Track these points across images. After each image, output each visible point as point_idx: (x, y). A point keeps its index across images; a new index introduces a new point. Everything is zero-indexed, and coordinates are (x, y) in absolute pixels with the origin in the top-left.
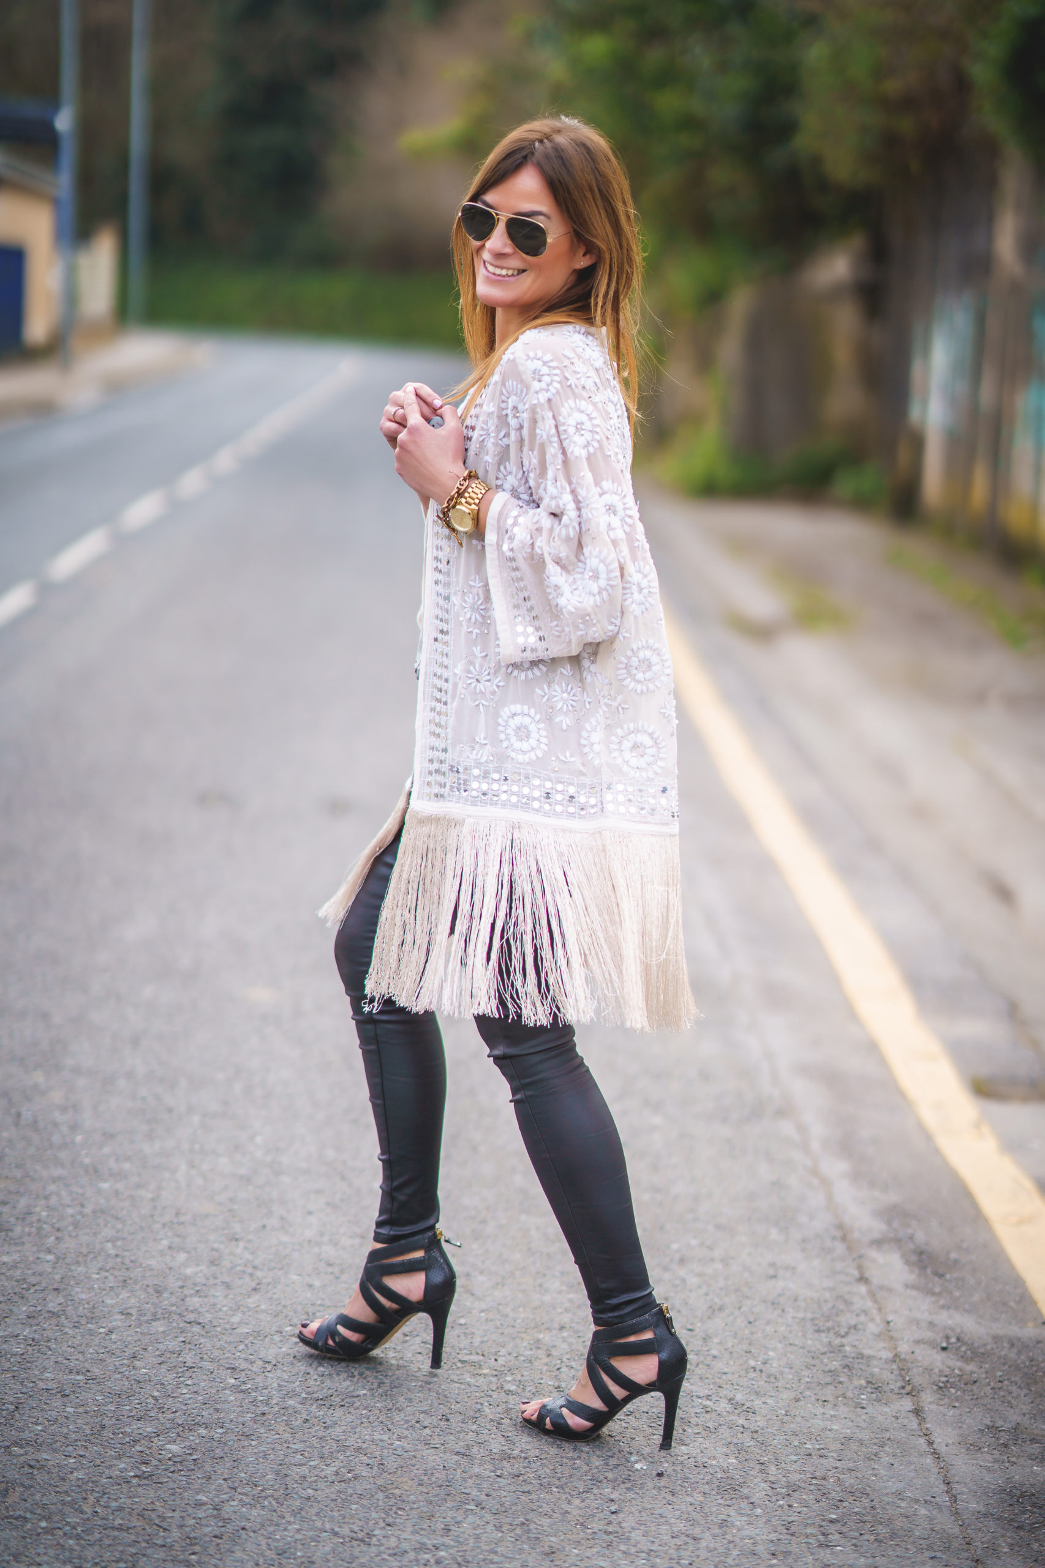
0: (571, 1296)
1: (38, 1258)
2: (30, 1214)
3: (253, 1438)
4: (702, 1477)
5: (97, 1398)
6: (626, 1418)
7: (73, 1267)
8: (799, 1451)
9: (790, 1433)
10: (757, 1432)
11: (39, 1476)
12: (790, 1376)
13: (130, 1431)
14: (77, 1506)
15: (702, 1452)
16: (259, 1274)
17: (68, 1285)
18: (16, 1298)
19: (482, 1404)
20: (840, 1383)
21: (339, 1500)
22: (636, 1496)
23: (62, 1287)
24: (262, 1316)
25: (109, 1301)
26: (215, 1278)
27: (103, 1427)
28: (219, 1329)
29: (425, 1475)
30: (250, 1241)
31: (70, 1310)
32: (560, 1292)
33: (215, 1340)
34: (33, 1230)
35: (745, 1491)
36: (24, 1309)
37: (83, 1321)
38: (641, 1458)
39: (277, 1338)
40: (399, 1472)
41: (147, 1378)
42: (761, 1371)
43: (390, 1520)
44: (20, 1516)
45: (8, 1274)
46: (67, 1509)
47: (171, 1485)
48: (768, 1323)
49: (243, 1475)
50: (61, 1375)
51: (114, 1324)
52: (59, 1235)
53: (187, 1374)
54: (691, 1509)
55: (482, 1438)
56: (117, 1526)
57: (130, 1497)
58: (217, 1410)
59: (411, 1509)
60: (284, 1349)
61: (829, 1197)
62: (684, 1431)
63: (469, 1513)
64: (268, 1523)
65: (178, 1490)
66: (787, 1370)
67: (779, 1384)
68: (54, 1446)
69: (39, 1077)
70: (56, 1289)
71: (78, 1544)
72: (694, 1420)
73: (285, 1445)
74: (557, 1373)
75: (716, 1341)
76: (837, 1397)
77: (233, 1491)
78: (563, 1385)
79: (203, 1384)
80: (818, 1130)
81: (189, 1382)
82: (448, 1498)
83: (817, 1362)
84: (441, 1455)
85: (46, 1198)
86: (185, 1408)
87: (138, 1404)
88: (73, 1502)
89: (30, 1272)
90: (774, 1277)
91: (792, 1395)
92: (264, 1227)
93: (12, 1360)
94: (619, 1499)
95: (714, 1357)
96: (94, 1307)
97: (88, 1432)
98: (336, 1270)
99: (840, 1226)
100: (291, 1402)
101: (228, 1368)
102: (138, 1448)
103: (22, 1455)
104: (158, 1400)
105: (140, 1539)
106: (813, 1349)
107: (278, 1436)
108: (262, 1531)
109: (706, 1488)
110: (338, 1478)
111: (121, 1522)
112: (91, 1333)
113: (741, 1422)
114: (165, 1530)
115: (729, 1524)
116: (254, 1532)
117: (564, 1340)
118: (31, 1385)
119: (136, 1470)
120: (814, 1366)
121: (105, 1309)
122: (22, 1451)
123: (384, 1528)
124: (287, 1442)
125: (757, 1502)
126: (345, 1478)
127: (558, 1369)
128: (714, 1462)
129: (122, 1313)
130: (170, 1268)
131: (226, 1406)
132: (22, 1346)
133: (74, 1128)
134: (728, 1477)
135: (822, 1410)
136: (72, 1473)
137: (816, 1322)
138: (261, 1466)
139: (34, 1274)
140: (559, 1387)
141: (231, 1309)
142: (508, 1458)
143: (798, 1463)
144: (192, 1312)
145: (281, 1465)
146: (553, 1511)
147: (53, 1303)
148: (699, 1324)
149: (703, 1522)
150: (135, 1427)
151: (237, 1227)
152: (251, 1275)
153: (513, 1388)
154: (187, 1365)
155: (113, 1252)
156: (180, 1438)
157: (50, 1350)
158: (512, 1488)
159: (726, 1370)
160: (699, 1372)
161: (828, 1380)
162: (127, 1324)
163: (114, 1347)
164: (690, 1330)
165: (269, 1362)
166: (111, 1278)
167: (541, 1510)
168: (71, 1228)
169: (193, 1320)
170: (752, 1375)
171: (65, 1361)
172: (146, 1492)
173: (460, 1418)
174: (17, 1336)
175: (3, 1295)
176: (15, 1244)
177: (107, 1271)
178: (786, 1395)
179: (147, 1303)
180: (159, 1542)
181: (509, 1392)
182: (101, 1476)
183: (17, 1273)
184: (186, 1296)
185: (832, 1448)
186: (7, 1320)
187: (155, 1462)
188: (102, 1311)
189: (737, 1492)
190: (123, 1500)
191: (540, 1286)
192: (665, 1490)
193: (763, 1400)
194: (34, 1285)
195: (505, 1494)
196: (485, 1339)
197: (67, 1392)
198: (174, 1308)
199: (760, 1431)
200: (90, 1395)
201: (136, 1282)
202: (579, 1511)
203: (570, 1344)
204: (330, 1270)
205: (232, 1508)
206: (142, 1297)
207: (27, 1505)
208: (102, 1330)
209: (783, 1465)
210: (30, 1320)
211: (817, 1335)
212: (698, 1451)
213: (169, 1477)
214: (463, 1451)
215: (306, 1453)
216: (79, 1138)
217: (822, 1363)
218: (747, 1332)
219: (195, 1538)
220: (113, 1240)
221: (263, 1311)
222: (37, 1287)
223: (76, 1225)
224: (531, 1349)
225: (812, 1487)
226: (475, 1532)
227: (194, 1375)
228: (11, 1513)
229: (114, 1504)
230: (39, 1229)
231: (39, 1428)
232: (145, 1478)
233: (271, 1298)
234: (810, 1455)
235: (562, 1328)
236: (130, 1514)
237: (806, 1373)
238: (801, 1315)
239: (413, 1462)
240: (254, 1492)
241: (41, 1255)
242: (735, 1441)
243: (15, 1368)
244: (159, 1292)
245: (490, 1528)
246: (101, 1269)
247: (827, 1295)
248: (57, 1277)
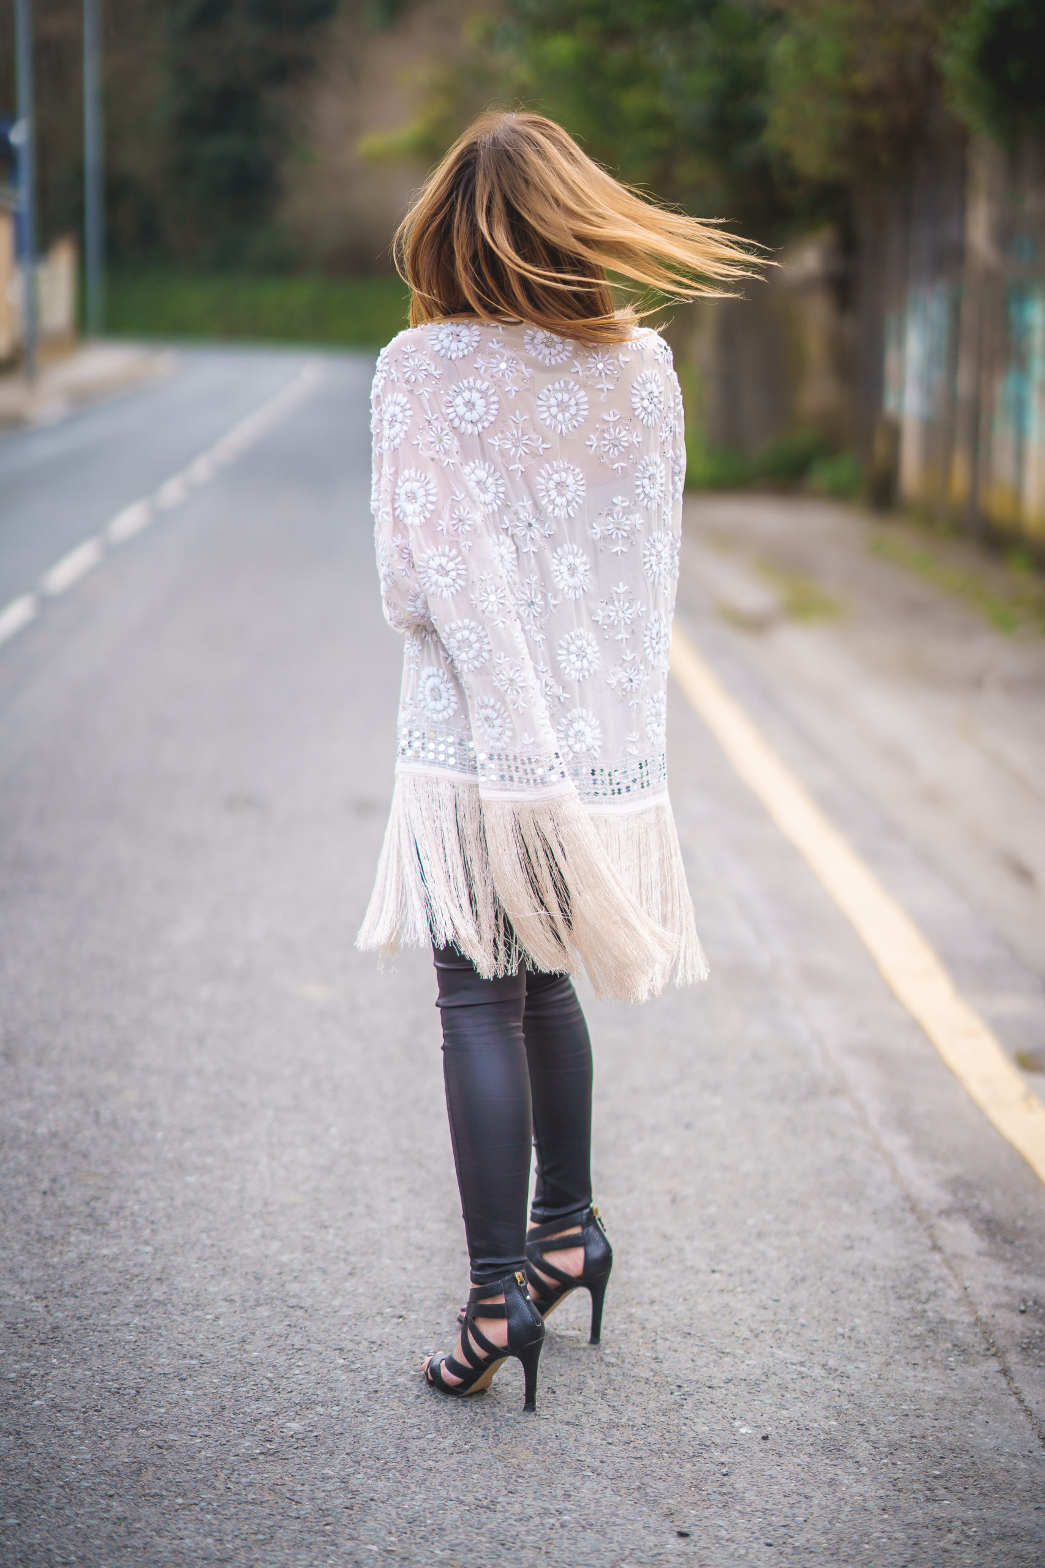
0: (657, 1272)
1: (137, 1250)
2: (123, 1208)
3: (369, 1414)
4: (806, 1439)
5: (214, 1381)
6: (725, 1385)
7: (172, 1258)
8: (896, 1412)
9: (885, 1395)
10: (853, 1395)
11: (170, 1457)
12: (878, 1342)
13: (250, 1411)
14: (209, 1483)
15: (803, 1416)
16: (352, 1259)
17: (169, 1274)
18: (121, 1289)
19: (585, 1376)
20: (927, 1346)
21: (460, 1471)
22: (744, 1459)
23: (164, 1276)
24: (361, 1299)
25: (211, 1289)
26: (311, 1264)
27: (223, 1408)
28: (321, 1312)
29: (539, 1444)
30: (339, 1228)
31: (175, 1299)
32: (646, 1268)
33: (320, 1323)
34: (129, 1223)
35: (849, 1451)
36: (131, 1298)
37: (189, 1308)
38: (744, 1423)
39: (378, 1319)
40: (514, 1443)
41: (259, 1361)
42: (850, 1338)
43: (510, 1487)
44: (156, 1494)
45: (111, 1265)
46: (200, 1486)
47: (297, 1461)
48: (851, 1291)
49: (364, 1449)
50: (175, 1360)
51: (219, 1310)
52: (154, 1227)
53: (297, 1356)
54: (799, 1469)
55: (589, 1408)
56: (250, 1501)
57: (259, 1473)
58: (331, 1389)
59: (530, 1476)
60: (387, 1330)
61: (894, 1171)
62: (783, 1396)
63: (586, 1479)
64: (395, 1493)
65: (304, 1465)
66: (874, 1336)
67: (869, 1349)
68: (179, 1427)
69: (111, 1078)
70: (159, 1279)
71: (216, 1519)
72: (791, 1386)
73: (401, 1421)
74: (653, 1345)
75: (802, 1310)
76: (926, 1360)
77: (357, 1465)
78: (661, 1356)
79: (313, 1365)
80: (874, 1108)
81: (300, 1363)
82: (565, 1466)
83: (902, 1327)
84: (552, 1425)
85: (136, 1192)
86: (299, 1388)
87: (254, 1385)
88: (204, 1481)
89: (131, 1263)
90: (851, 1248)
91: (883, 1359)
92: (351, 1214)
93: (127, 1347)
94: (729, 1463)
95: (803, 1326)
96: (197, 1295)
97: (210, 1413)
98: (427, 1253)
99: (907, 1198)
100: (401, 1380)
101: (336, 1349)
102: (259, 1427)
103: (150, 1437)
104: (272, 1381)
105: (274, 1512)
106: (897, 1315)
107: (393, 1412)
108: (390, 1502)
109: (811, 1449)
110: (457, 1450)
111: (254, 1497)
112: (199, 1319)
113: (836, 1386)
114: (297, 1503)
115: (837, 1483)
116: (383, 1502)
117: (656, 1313)
118: (149, 1370)
119: (262, 1448)
120: (900, 1331)
121: (209, 1296)
122: (149, 1433)
123: (507, 1495)
124: (402, 1417)
125: (862, 1461)
126: (463, 1449)
127: (654, 1341)
128: (816, 1425)
129: (226, 1300)
130: (266, 1256)
131: (339, 1385)
132: (134, 1334)
133: (153, 1125)
134: (831, 1439)
135: (913, 1373)
136: (200, 1452)
137: (897, 1290)
138: (380, 1441)
139: (135, 1265)
140: (656, 1358)
141: (330, 1293)
142: (617, 1426)
143: (897, 1423)
144: (294, 1296)
145: (399, 1439)
146: (667, 1475)
147: (158, 1292)
148: (784, 1295)
149: (813, 1481)
150: (254, 1407)
151: (325, 1215)
152: (345, 1260)
153: (613, 1360)
154: (296, 1347)
155: (208, 1242)
156: (298, 1417)
157: (162, 1336)
158: (624, 1454)
159: (816, 1338)
160: (791, 1340)
161: (915, 1344)
162: (232, 1310)
163: (223, 1332)
164: (776, 1301)
165: (374, 1343)
166: (210, 1267)
167: (655, 1474)
168: (164, 1220)
169: (295, 1304)
170: (841, 1341)
171: (177, 1347)
172: (274, 1468)
173: (566, 1390)
174: (128, 1324)
175: (109, 1286)
176: (113, 1237)
177: (205, 1260)
178: (877, 1360)
179: (249, 1290)
180: (293, 1514)
181: (609, 1365)
182: (228, 1454)
183: (119, 1265)
184: (285, 1282)
185: (927, 1408)
186: (115, 1309)
187: (277, 1440)
188: (206, 1298)
189: (841, 1452)
190: (252, 1476)
191: (626, 1262)
192: (771, 1452)
193: (855, 1364)
194: (137, 1276)
195: (618, 1460)
196: (580, 1314)
197: (184, 1376)
198: (275, 1294)
199: (856, 1395)
200: (206, 1379)
201: (235, 1270)
202: (692, 1475)
203: (662, 1317)
204: (420, 1253)
205: (358, 1481)
206: (243, 1284)
207: (162, 1483)
208: (209, 1317)
209: (882, 1426)
210: (138, 1309)
211: (898, 1302)
212: (799, 1415)
213: (293, 1453)
214: (572, 1421)
215: (422, 1427)
216: (159, 1135)
217: (907, 1328)
218: (831, 1301)
219: (327, 1510)
220: (207, 1231)
221: (361, 1294)
222: (140, 1278)
223: (169, 1217)
224: (625, 1323)
225: (913, 1446)
226: (594, 1496)
227: (303, 1357)
228: (147, 1491)
229: (244, 1480)
230: (134, 1222)
231: (163, 1410)
232: (271, 1455)
233: (367, 1282)
234: (907, 1415)
235: (652, 1302)
236: (261, 1489)
237: (893, 1338)
238: (881, 1283)
239: (526, 1432)
240: (378, 1465)
241: (140, 1247)
242: (833, 1404)
243: (131, 1355)
244: (258, 1279)
245: (608, 1492)
246: (199, 1259)
247: (904, 1264)
248: (158, 1268)
